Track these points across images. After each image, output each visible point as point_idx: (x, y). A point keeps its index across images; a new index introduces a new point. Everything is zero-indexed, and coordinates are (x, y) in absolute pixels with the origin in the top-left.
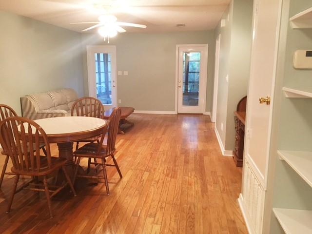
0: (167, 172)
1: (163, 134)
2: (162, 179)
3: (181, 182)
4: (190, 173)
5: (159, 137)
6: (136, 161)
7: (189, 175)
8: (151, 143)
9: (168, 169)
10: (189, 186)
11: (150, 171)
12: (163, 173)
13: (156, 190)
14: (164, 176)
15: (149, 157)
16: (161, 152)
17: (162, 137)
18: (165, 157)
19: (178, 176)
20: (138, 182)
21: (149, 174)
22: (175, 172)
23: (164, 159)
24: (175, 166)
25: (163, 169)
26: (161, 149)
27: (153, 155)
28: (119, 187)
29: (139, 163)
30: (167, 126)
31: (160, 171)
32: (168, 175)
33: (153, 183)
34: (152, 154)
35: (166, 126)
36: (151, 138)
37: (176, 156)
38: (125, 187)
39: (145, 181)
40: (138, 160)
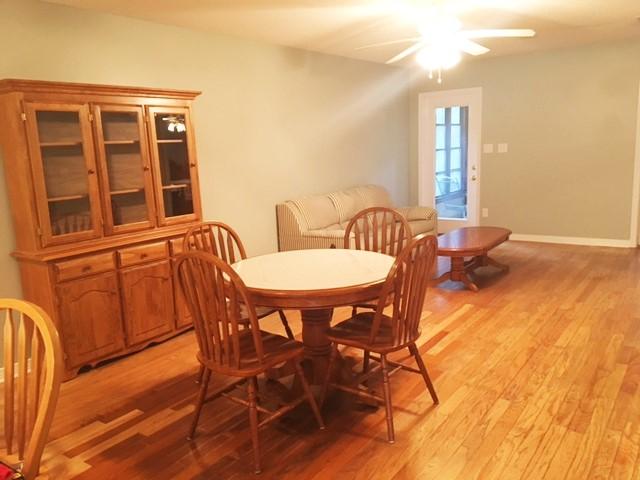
0: (562, 411)
1: (578, 301)
2: (540, 428)
3: (594, 448)
4: (629, 424)
5: (565, 307)
6: (485, 364)
7: (628, 429)
8: (539, 321)
9: (568, 401)
10: (618, 466)
11: (515, 397)
12: (550, 411)
13: (516, 455)
14: (550, 420)
15: (521, 360)
16: (560, 351)
17: (573, 309)
18: (568, 364)
19: (592, 428)
20: (474, 424)
21: (510, 407)
22: (585, 413)
23: (562, 371)
24: (590, 395)
25: (552, 398)
26: (560, 342)
27: (535, 355)
28: (422, 428)
29: (491, 371)
30: (597, 279)
31: (541, 403)
32: (560, 419)
33: (513, 433)
34: (532, 351)
35: (594, 279)
36: (542, 309)
37: (600, 367)
38: (438, 431)
39: (491, 426)
40: (491, 362)
